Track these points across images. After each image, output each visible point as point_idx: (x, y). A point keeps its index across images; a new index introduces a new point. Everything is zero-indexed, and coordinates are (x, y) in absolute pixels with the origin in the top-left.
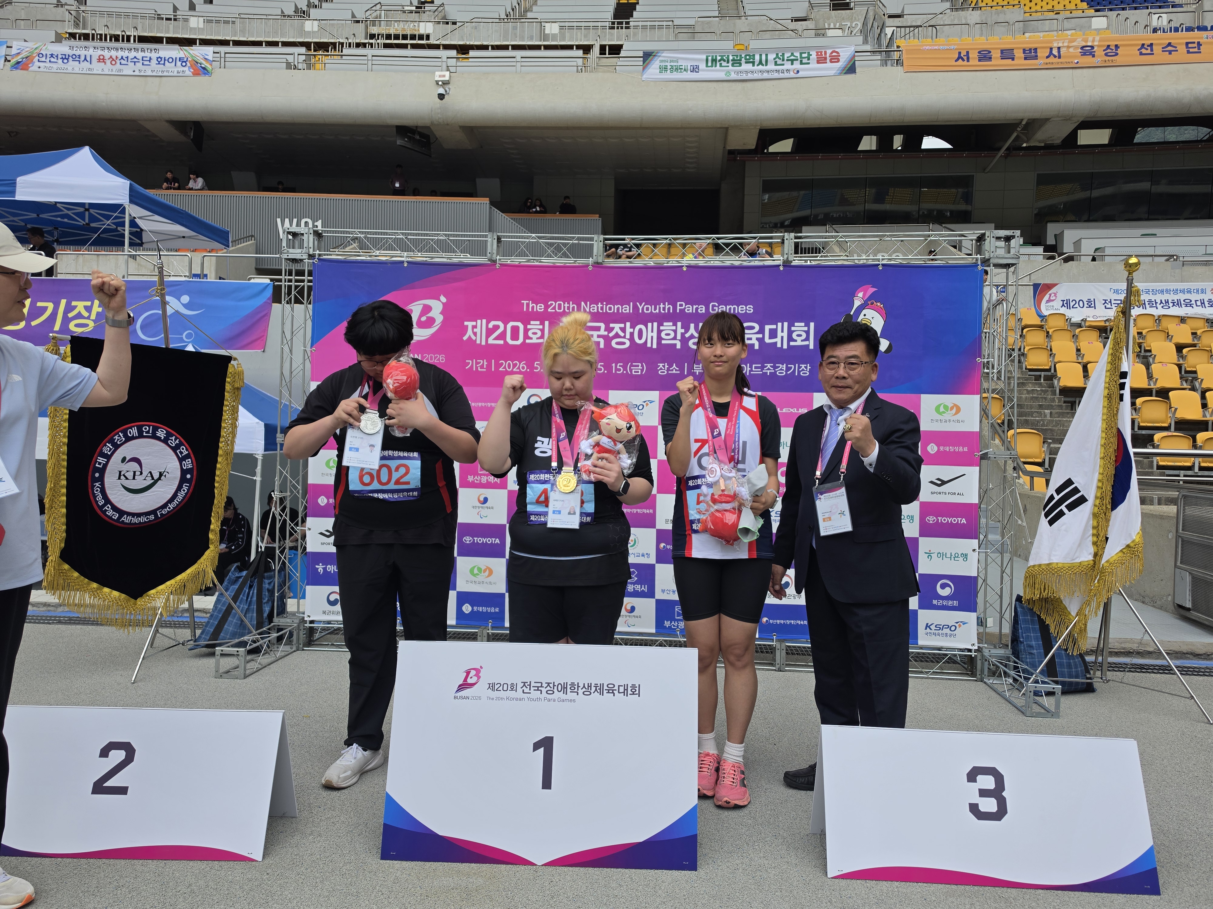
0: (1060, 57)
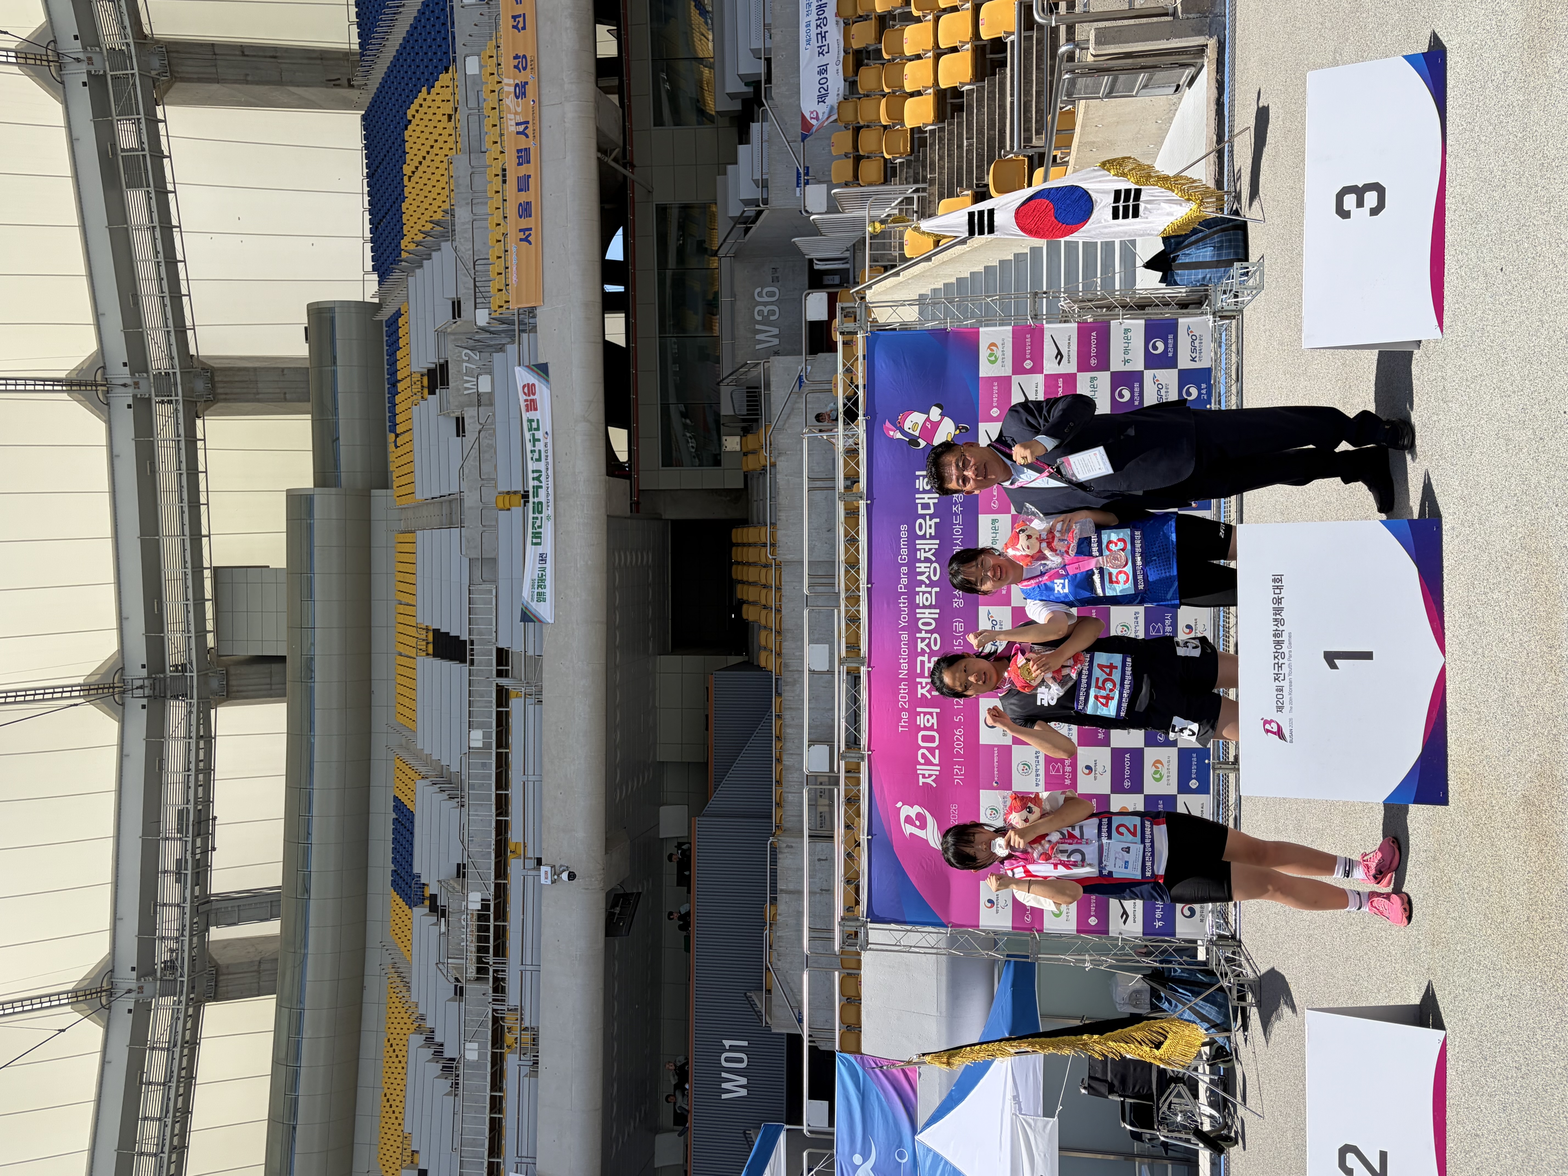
0: (527, 122)
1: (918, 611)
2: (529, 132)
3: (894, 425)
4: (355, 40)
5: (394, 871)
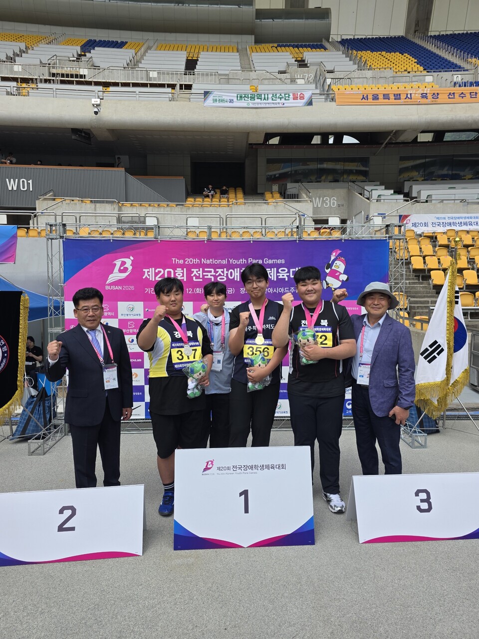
0: (411, 99)
2: (407, 100)
3: (338, 256)
4: (433, 34)
5: (95, 41)
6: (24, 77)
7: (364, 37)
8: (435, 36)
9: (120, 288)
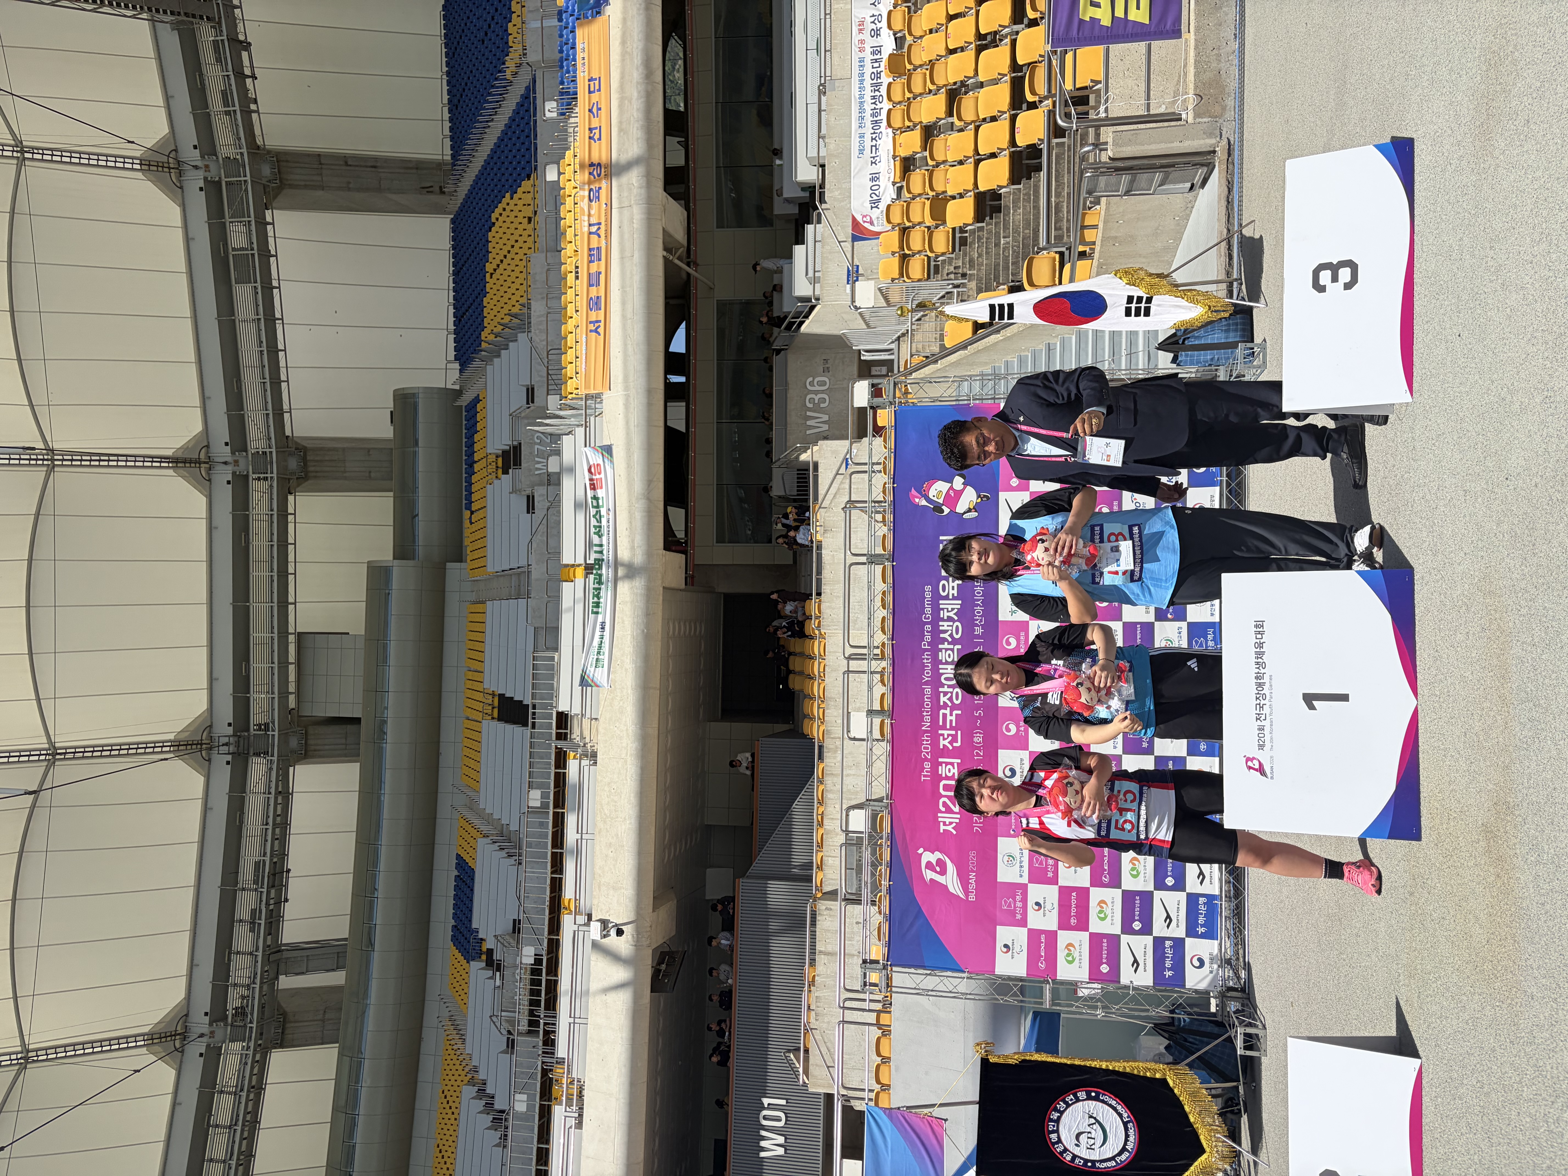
0: (599, 224)
1: (941, 666)
2: (602, 232)
3: (920, 493)
4: (448, 152)
5: (454, 927)
6: (538, 1090)
7: (452, 310)
8: (452, 148)
9: (972, 875)
